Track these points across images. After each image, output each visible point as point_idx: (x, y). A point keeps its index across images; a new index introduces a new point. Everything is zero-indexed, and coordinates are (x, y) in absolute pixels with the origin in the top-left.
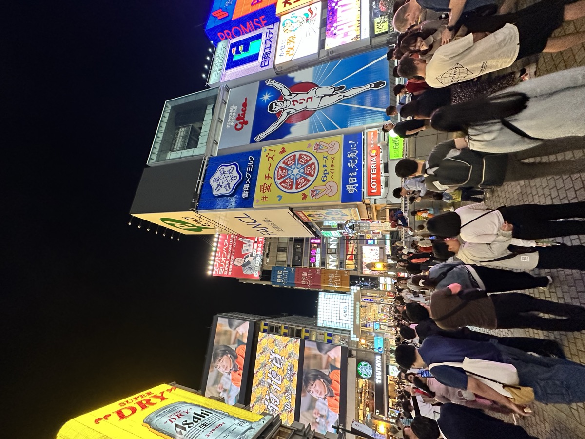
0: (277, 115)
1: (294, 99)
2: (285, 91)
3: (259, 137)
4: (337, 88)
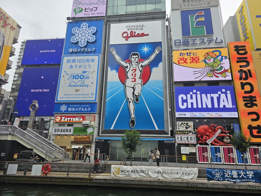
0: (128, 60)
1: (137, 69)
2: (146, 63)
3: (113, 50)
4: (138, 97)
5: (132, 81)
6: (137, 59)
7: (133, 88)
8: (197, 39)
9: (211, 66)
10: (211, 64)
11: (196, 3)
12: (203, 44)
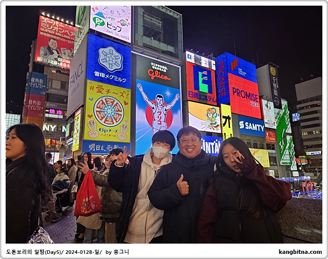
0: (154, 100)
1: (162, 112)
6: (161, 102)
9: (211, 120)
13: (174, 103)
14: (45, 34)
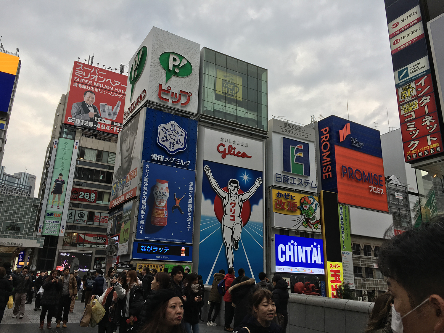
0: (226, 187)
1: (237, 204)
2: (246, 196)
3: (208, 170)
4: (237, 242)
5: (231, 220)
6: (236, 189)
7: (232, 229)
8: (295, 178)
9: (306, 214)
10: (307, 212)
11: (296, 132)
12: (300, 185)
13: (253, 190)
14: (80, 86)
